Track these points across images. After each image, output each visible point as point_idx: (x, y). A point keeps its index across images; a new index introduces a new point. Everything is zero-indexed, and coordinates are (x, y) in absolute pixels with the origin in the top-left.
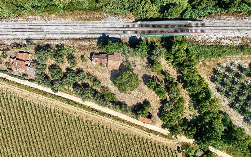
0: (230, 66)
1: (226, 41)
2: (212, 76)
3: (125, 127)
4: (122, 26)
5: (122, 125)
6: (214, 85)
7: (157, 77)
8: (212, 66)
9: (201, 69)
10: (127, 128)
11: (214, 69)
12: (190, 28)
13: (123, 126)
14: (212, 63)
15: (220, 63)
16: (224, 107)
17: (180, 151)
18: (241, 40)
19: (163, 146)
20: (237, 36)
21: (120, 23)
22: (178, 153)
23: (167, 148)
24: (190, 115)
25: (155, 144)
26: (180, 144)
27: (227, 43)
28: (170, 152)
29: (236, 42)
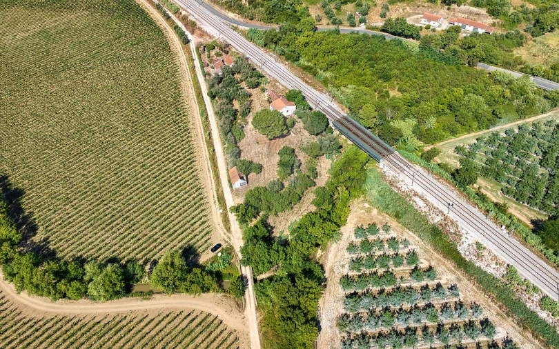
0: (399, 243)
1: (421, 203)
5: (209, 169)
6: (353, 238)
9: (359, 210)
10: (208, 175)
13: (208, 171)
15: (390, 227)
16: (334, 272)
17: (216, 250)
18: (443, 218)
19: (208, 227)
20: (440, 209)
21: (329, 102)
22: (209, 250)
23: (208, 233)
24: (282, 232)
25: (206, 216)
26: (227, 244)
27: (420, 208)
28: (205, 239)
29: (433, 215)
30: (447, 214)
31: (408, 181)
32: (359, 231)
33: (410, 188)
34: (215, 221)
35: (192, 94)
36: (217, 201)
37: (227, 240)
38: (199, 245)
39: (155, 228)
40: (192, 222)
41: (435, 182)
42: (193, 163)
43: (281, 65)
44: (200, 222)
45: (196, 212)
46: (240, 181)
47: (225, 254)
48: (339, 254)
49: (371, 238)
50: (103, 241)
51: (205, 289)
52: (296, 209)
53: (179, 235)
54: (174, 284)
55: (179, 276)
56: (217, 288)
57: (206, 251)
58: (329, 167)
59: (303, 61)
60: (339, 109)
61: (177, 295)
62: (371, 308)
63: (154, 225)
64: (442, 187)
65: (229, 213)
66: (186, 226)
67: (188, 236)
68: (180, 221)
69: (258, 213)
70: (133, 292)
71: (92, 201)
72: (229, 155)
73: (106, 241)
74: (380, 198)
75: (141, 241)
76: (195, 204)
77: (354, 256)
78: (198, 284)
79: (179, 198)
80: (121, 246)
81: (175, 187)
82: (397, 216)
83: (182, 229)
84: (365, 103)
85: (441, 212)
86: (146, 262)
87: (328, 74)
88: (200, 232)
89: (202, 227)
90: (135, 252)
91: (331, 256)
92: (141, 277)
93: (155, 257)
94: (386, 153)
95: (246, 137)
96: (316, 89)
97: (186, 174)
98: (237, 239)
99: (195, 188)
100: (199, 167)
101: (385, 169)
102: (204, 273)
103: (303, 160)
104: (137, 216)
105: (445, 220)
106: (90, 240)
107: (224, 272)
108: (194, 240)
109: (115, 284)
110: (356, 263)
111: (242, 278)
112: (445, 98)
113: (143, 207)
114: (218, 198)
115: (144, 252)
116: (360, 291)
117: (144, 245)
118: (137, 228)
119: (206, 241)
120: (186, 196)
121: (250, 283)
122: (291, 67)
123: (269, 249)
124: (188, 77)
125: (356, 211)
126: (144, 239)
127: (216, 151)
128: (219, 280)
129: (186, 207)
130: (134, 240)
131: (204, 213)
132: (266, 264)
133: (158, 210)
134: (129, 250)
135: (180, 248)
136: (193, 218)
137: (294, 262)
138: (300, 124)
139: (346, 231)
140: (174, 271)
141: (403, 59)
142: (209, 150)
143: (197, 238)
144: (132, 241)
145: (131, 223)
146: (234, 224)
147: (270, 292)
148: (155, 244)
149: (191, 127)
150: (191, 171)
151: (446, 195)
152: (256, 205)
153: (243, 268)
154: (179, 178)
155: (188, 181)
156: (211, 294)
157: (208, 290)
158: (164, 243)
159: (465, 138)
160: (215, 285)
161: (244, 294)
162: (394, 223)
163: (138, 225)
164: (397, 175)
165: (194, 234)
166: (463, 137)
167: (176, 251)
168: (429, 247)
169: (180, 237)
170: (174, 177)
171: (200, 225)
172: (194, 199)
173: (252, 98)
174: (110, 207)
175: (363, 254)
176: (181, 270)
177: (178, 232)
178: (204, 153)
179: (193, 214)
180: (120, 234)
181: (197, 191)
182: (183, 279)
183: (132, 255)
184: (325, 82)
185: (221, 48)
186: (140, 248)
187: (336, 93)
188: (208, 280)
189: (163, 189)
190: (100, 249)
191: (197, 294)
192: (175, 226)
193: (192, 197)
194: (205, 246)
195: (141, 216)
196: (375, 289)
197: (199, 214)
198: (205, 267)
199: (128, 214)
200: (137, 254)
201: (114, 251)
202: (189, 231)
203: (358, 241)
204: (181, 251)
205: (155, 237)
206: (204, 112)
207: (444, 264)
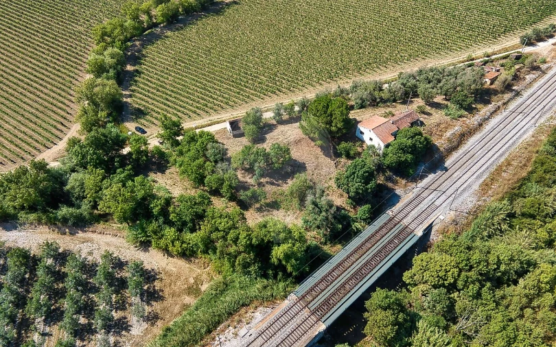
0: (118, 338)
2: (154, 280)
4: (437, 203)
7: (279, 185)
8: (169, 301)
9: (195, 276)
11: (161, 298)
12: (306, 313)
14: (177, 309)
15: (153, 325)
16: (83, 243)
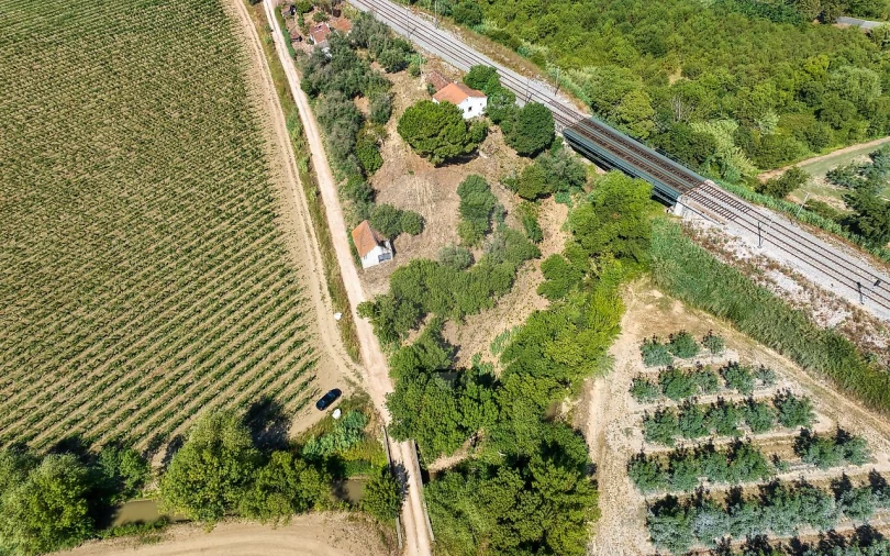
1: (790, 285)
3: (307, 239)
5: (308, 231)
6: (639, 366)
9: (642, 304)
10: (308, 243)
13: (306, 234)
14: (694, 319)
17: (327, 405)
18: (850, 314)
19: (311, 351)
20: (840, 295)
21: (552, 95)
22: (313, 404)
23: (309, 365)
24: (478, 356)
25: (303, 328)
26: (353, 389)
27: (787, 294)
28: (301, 380)
29: (824, 310)
30: (859, 307)
31: (749, 238)
32: (650, 349)
33: (757, 252)
34: (325, 337)
35: (271, 92)
36: (328, 294)
37: (354, 379)
38: (288, 396)
39: (184, 359)
40: (272, 342)
41: (812, 238)
42: (275, 220)
43: (447, 34)
44: (289, 343)
45: (281, 321)
46: (378, 251)
47: (350, 414)
48: (615, 403)
49: (683, 364)
50: (49, 397)
51: (302, 505)
52: (504, 306)
53: (241, 373)
54: (220, 497)
55: (234, 475)
56: (332, 499)
57: (306, 407)
58: (563, 219)
59: (489, 25)
60: (573, 107)
61: (232, 524)
62: (718, 540)
63: (181, 354)
64: (829, 246)
65: (356, 319)
66: (258, 353)
67: (262, 374)
68: (244, 343)
69: (422, 315)
70: (117, 523)
71: (32, 307)
72: (352, 201)
73: (60, 398)
74: (688, 277)
75: (146, 394)
76: (279, 302)
77: (651, 408)
78: (284, 494)
79: (241, 293)
80: (95, 407)
81: (233, 269)
82: (733, 315)
83: (248, 360)
84: (626, 91)
85: (841, 301)
86: (155, 445)
87: (542, 49)
88: (290, 365)
89: (295, 353)
90: (131, 419)
91: (595, 407)
92: (139, 484)
93: (179, 431)
94: (686, 183)
95: (385, 165)
96: (522, 73)
97: (258, 241)
98: (378, 378)
99: (280, 270)
100: (287, 228)
101: (689, 217)
102: (300, 464)
103: (509, 207)
104: (141, 336)
105: (857, 320)
106: (16, 397)
107: (348, 455)
108: (276, 384)
109: (59, 511)
110: (658, 424)
111: (394, 472)
112: (790, 76)
113: (157, 313)
114: (330, 289)
115: (153, 419)
116: (681, 495)
117: (154, 403)
118: (140, 363)
119: (306, 384)
120: (259, 286)
121: (414, 481)
122: (467, 37)
123: (457, 397)
124: (261, 60)
125: (635, 308)
126: (154, 388)
127: (323, 194)
128: (337, 477)
129: (258, 311)
130: (129, 390)
131: (300, 322)
132: (455, 435)
133: (193, 319)
134: (113, 417)
135: (243, 404)
136: (274, 335)
137: (518, 426)
138: (496, 136)
139: (620, 351)
140: (221, 465)
141: (686, 16)
142: (307, 195)
143: (283, 377)
144: (124, 395)
145: (126, 351)
146: (369, 343)
147: (465, 505)
148: (181, 397)
149: (269, 151)
150: (268, 235)
151: (846, 264)
152: (418, 300)
153: (394, 445)
154: (243, 251)
155: (263, 255)
156: (318, 516)
157: (311, 505)
158: (204, 395)
159: (844, 155)
160: (327, 493)
161: (400, 511)
162: (726, 331)
163: (141, 356)
164: (722, 227)
165: (275, 369)
166: (838, 153)
167: (230, 413)
168: (822, 384)
169: (242, 379)
170: (231, 249)
171: (290, 349)
172: (277, 292)
173: (393, 90)
174: (76, 318)
175: (670, 403)
176: (240, 459)
177: (239, 367)
178: (297, 200)
179: (275, 325)
180: (96, 378)
181: (282, 276)
182: (243, 483)
183: (120, 427)
184: (538, 60)
185: (326, 6)
186: (143, 410)
187: (562, 77)
188: (309, 481)
189: (206, 275)
190: (39, 418)
191: (282, 519)
192: (230, 353)
193: (272, 288)
194: (302, 396)
195: (151, 334)
196: (718, 489)
197: (288, 324)
198: (302, 448)
199: (119, 332)
200: (134, 425)
201: (75, 421)
202: (264, 363)
203: (653, 372)
204: (243, 411)
205: (182, 382)
206: (295, 122)
207: (872, 424)
